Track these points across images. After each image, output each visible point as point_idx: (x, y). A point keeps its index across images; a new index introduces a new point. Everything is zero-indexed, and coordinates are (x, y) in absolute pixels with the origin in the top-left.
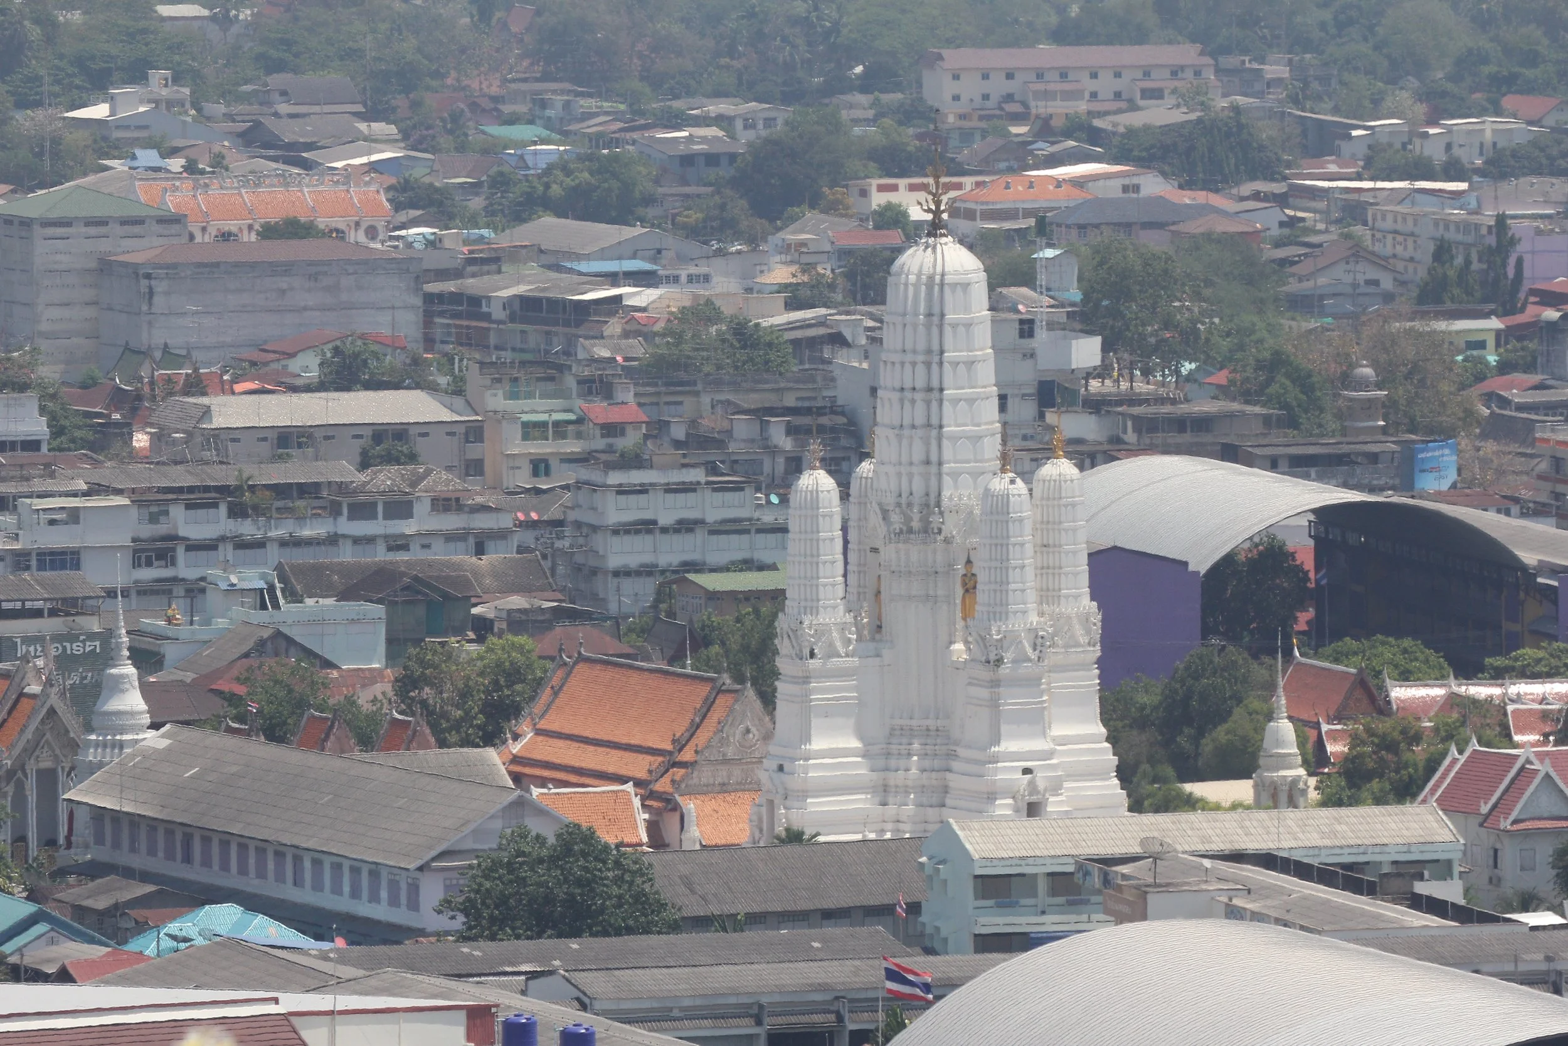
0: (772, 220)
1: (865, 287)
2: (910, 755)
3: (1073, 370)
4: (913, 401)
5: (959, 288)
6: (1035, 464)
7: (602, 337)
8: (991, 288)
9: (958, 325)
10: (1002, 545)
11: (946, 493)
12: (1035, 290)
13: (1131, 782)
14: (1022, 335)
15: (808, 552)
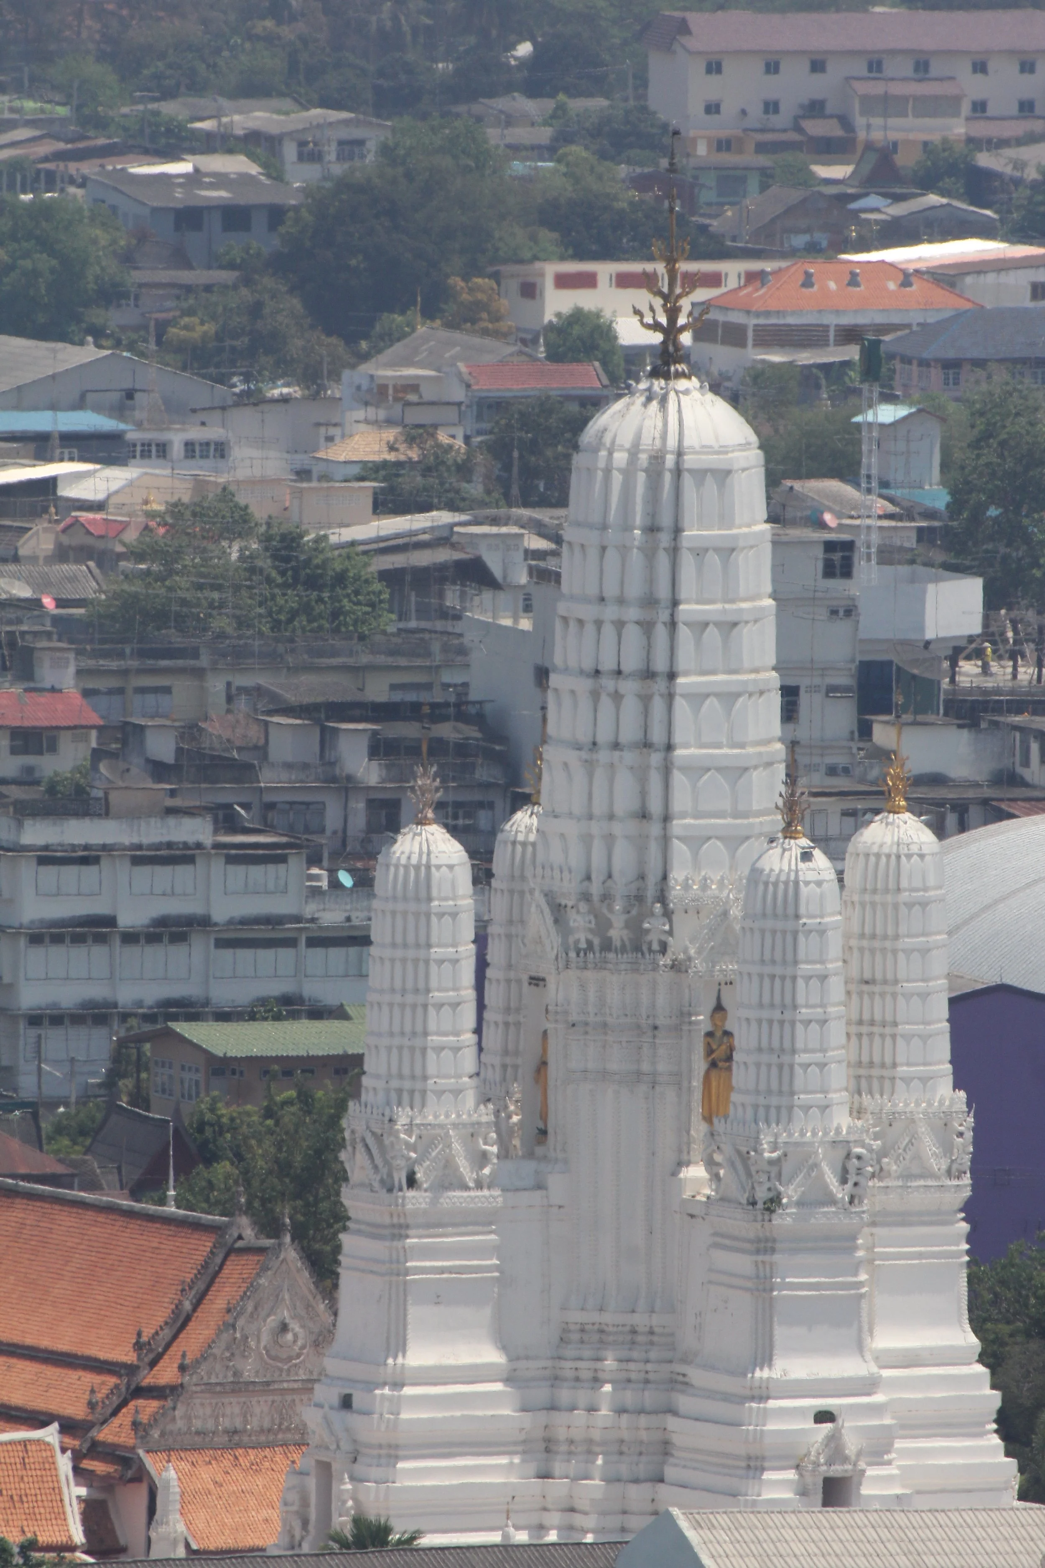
0: (351, 339)
1: (529, 473)
2: (597, 1381)
3: (927, 644)
4: (617, 697)
5: (709, 479)
6: (851, 820)
7: (16, 559)
8: (772, 480)
9: (706, 550)
10: (783, 978)
11: (677, 875)
12: (857, 485)
13: (1028, 1443)
14: (829, 571)
15: (410, 985)
